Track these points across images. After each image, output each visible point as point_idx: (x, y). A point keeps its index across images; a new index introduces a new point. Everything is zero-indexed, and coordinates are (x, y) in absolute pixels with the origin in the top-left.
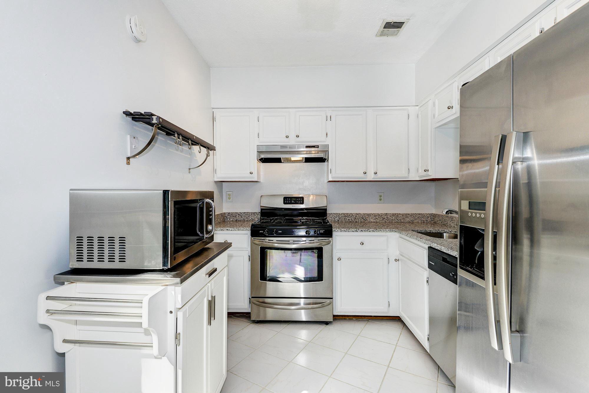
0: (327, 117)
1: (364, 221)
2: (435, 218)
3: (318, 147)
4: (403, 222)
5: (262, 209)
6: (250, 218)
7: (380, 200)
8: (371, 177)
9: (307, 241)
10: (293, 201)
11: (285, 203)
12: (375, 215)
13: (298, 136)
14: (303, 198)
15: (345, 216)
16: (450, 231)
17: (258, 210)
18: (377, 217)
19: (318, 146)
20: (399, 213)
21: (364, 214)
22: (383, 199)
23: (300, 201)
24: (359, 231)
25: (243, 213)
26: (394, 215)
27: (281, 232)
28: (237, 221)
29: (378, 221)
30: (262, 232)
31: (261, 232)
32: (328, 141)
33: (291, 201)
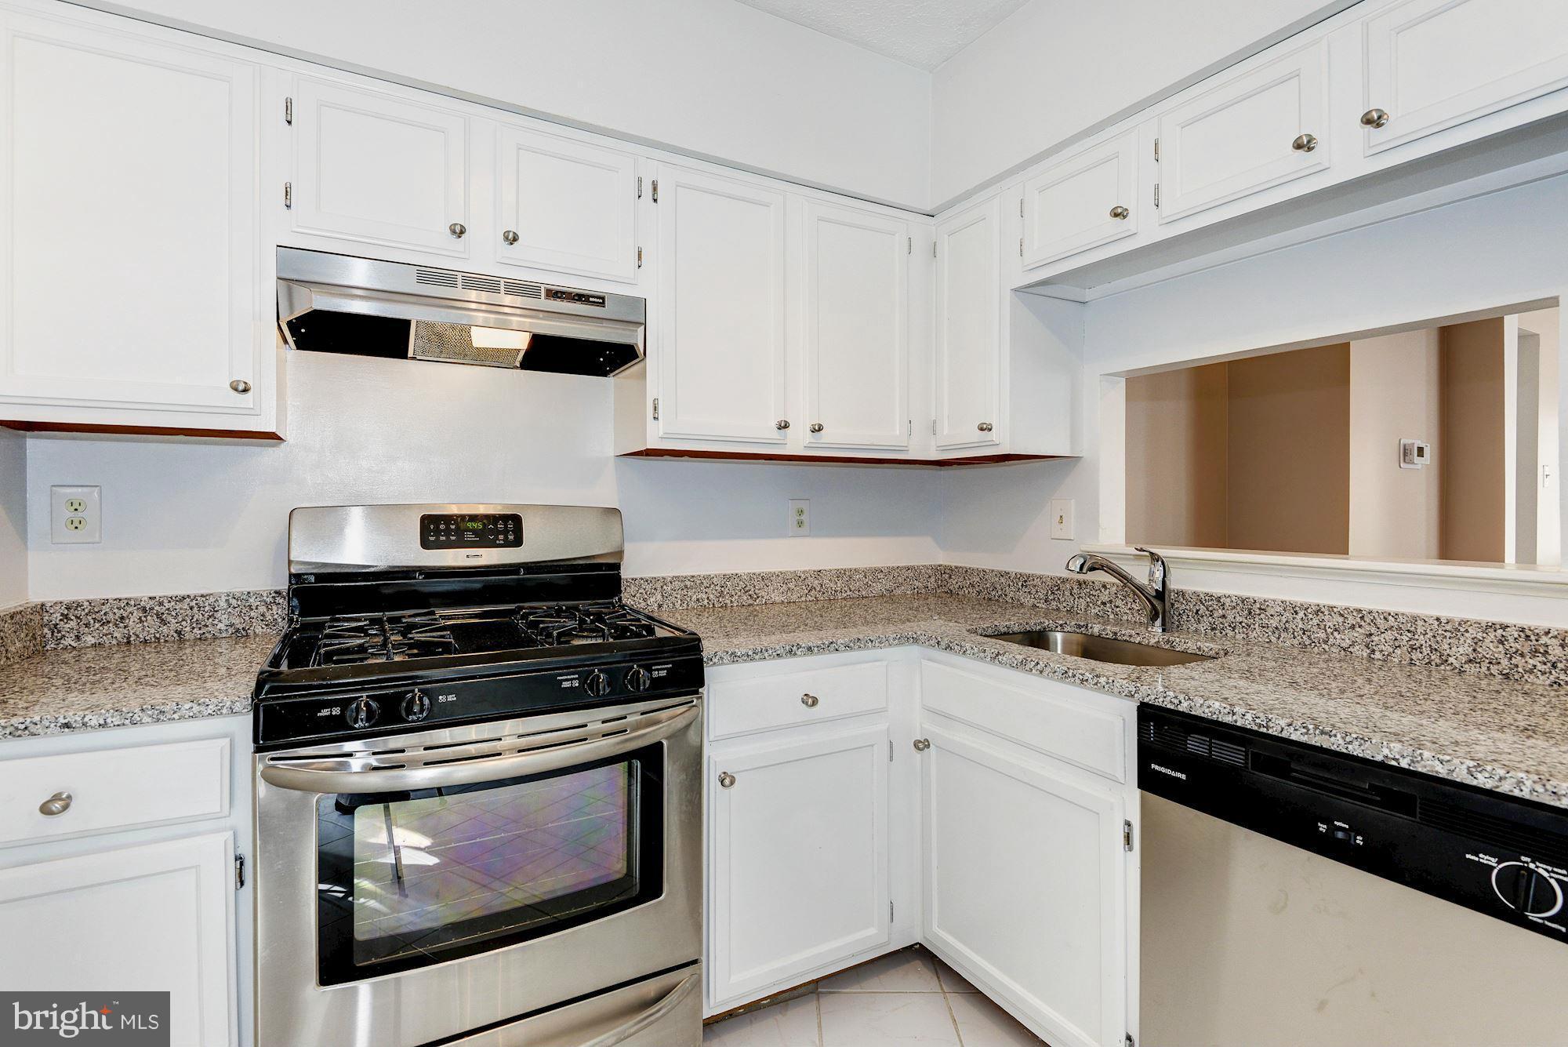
0: (640, 180)
1: (751, 602)
2: (950, 577)
3: (602, 304)
4: (866, 597)
5: (296, 578)
6: (221, 626)
7: (800, 524)
8: (797, 442)
9: (590, 727)
10: (469, 537)
11: (425, 544)
12: (785, 578)
13: (512, 239)
14: (516, 520)
15: (686, 586)
16: (1061, 625)
17: (271, 580)
18: (791, 586)
19: (603, 298)
20: (854, 567)
21: (751, 577)
22: (806, 523)
23: (505, 532)
24: (799, 653)
25: (170, 599)
26: (840, 574)
27: (452, 698)
28: (129, 642)
29: (794, 598)
30: (336, 711)
31: (325, 712)
32: (647, 286)
33: (460, 532)
